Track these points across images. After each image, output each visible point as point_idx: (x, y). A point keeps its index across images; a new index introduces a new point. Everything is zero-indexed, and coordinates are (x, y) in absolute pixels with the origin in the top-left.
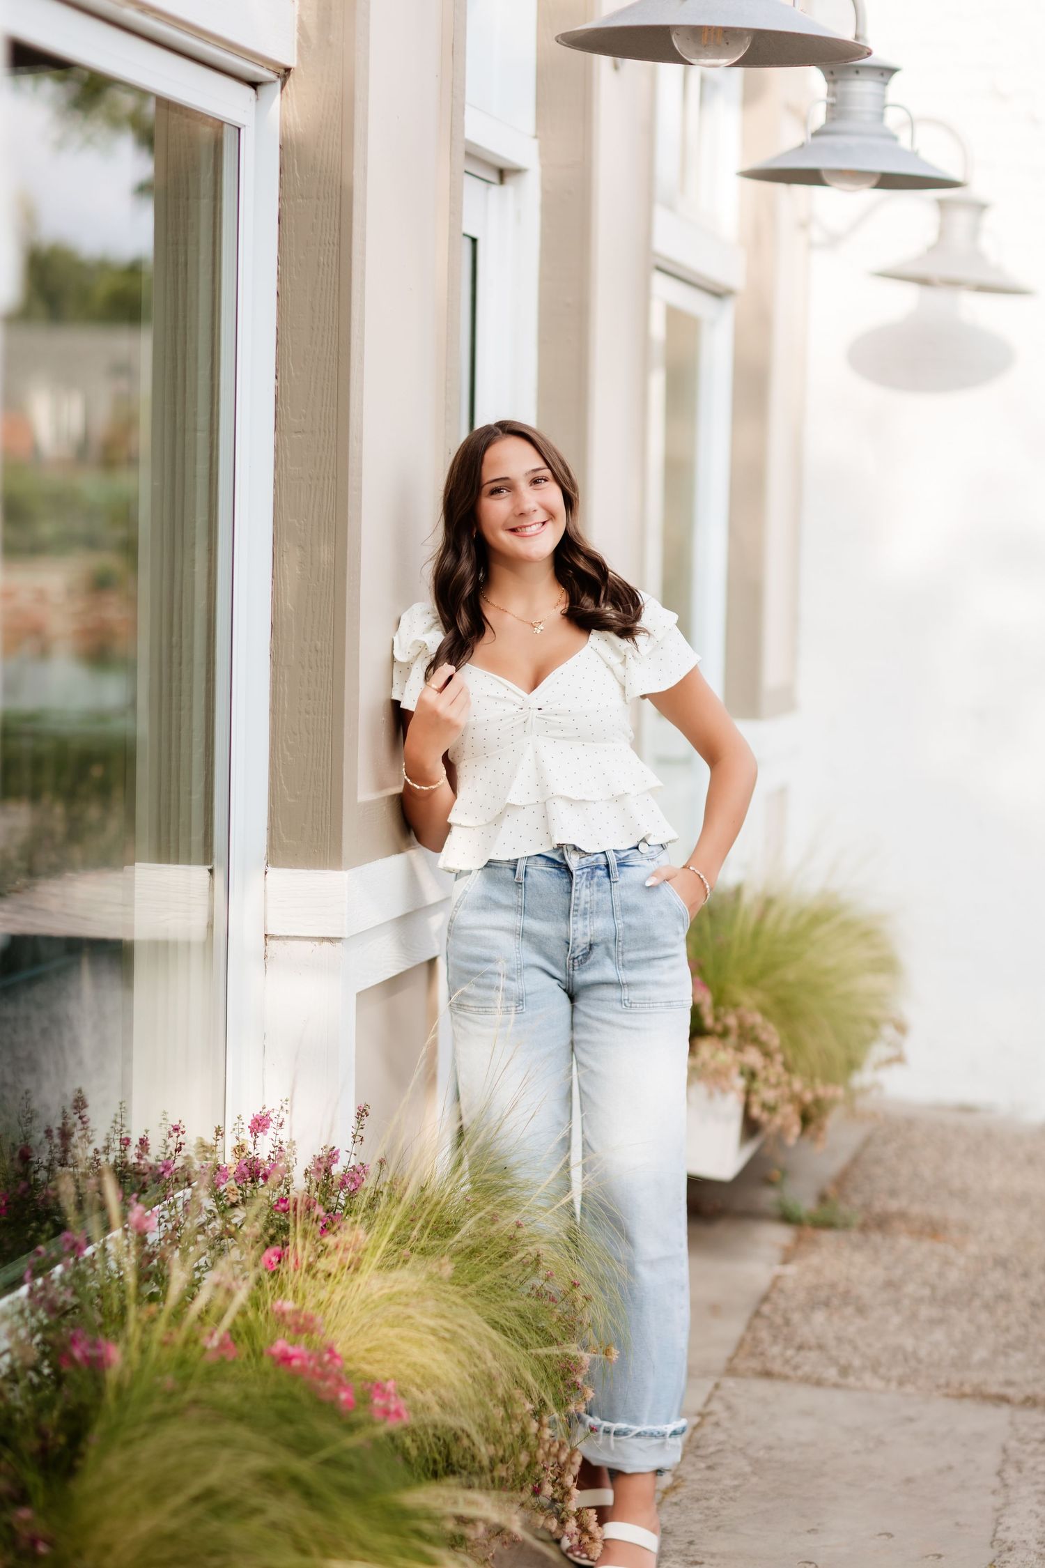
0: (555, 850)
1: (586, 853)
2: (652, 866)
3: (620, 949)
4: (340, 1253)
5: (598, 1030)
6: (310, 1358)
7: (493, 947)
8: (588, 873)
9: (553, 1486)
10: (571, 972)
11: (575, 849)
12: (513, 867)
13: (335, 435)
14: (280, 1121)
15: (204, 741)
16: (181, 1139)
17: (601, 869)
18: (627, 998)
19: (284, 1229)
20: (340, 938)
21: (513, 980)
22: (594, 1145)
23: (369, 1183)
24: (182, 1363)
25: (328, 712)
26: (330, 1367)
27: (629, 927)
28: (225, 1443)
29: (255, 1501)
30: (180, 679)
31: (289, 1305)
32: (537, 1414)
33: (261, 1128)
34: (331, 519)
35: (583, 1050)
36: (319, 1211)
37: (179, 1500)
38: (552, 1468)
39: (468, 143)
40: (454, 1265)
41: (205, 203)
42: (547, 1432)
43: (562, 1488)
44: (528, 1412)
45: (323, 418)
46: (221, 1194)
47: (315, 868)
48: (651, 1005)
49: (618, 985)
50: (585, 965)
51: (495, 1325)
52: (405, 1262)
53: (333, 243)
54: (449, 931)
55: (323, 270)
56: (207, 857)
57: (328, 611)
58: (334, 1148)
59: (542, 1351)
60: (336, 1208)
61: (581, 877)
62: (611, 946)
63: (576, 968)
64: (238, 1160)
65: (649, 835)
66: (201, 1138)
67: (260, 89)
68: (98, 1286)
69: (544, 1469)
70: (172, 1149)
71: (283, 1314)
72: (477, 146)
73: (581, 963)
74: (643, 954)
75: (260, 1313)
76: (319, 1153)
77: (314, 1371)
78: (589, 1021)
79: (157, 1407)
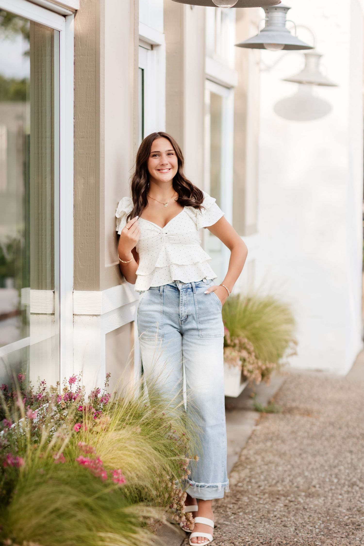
0: (173, 283)
1: (184, 283)
2: (208, 287)
3: (198, 317)
4: (101, 425)
5: (191, 346)
6: (91, 462)
7: (153, 318)
8: (185, 290)
9: (177, 505)
10: (181, 325)
11: (180, 282)
12: (159, 289)
13: (95, 139)
14: (79, 379)
15: (50, 247)
16: (45, 386)
17: (190, 289)
18: (200, 334)
19: (81, 417)
20: (100, 315)
21: (160, 329)
22: (190, 386)
23: (111, 400)
24: (46, 464)
25: (94, 236)
26: (98, 465)
27: (200, 309)
28: (62, 492)
29: (73, 512)
30: (42, 225)
31: (83, 444)
32: (171, 480)
33: (73, 382)
34: (94, 168)
35: (186, 353)
36: (93, 410)
37: (45, 513)
38: (176, 499)
39: (140, 36)
40: (141, 429)
41: (48, 58)
42: (175, 486)
43: (180, 506)
44: (168, 479)
45: (91, 133)
46: (59, 405)
47: (90, 290)
48: (209, 336)
49: (198, 330)
50: (185, 323)
51: (156, 449)
52: (124, 428)
53: (93, 71)
54: (138, 312)
55: (90, 81)
56: (52, 287)
57: (93, 200)
58: (98, 388)
59: (173, 458)
60: (100, 409)
61: (183, 292)
62: (195, 316)
63: (183, 324)
64: (65, 393)
65: (207, 277)
66: (52, 386)
67: (67, 17)
68: (16, 438)
69: (174, 499)
70: (42, 389)
71: (82, 447)
72: (143, 37)
73: (184, 322)
74: (206, 318)
75: (73, 446)
76: (93, 390)
77: (93, 466)
78: (188, 343)
79: (38, 480)
